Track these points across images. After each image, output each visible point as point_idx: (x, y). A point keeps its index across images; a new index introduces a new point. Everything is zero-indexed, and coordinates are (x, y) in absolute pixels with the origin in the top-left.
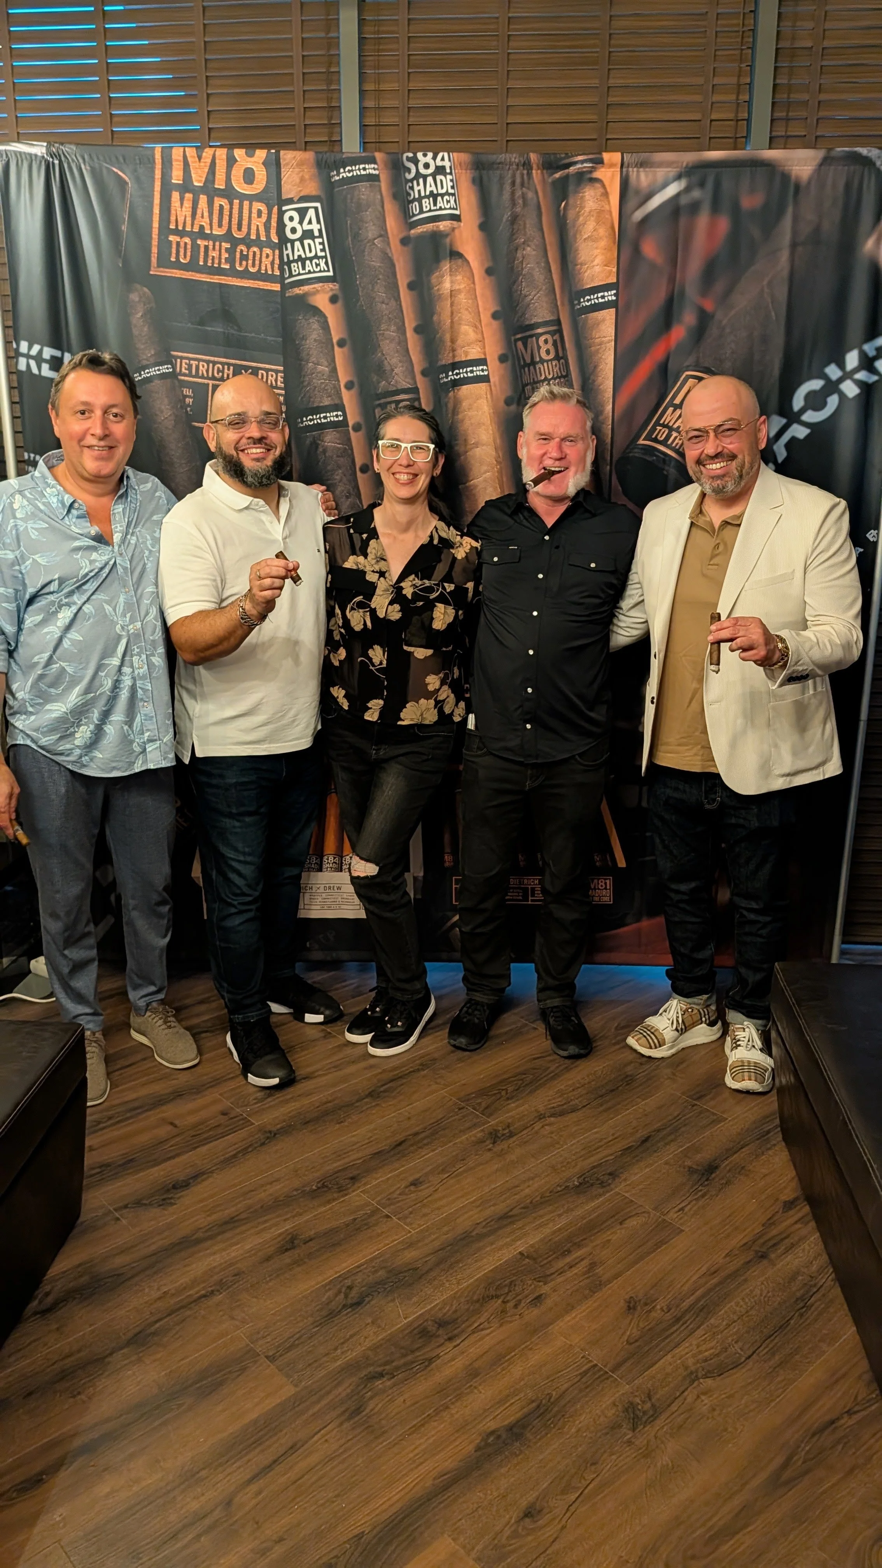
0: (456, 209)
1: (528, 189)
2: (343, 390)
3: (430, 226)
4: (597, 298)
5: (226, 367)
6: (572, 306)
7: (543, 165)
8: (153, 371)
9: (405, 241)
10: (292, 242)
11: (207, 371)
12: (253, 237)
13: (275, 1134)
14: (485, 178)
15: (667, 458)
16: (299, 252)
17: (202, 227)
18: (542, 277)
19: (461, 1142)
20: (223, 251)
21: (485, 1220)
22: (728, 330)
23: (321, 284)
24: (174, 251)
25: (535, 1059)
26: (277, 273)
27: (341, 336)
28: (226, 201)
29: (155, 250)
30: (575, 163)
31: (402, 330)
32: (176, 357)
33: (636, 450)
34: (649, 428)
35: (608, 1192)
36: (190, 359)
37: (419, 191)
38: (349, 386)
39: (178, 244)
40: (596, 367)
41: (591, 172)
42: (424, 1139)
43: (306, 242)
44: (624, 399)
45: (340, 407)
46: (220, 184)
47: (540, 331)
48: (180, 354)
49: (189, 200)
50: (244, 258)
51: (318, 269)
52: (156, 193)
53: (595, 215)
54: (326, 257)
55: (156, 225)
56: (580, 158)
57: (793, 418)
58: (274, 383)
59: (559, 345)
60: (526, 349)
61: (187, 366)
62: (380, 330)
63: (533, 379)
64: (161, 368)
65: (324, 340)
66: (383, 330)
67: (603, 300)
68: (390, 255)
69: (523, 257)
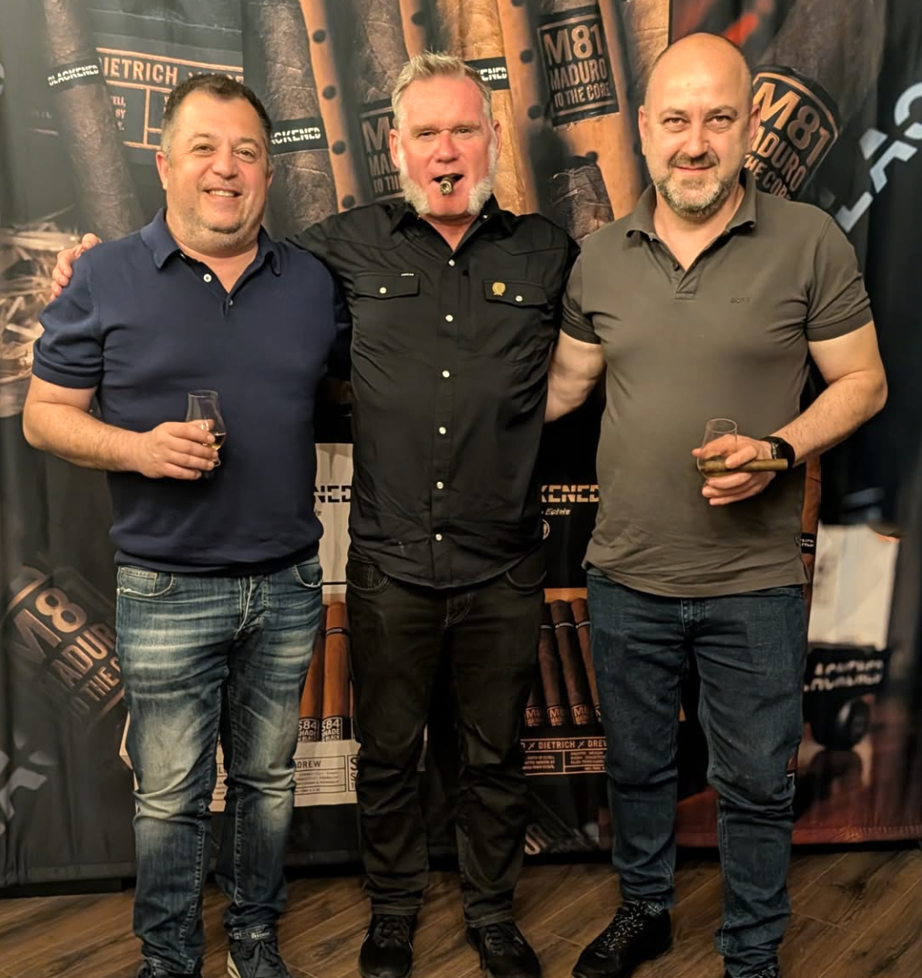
2: (321, 98)
5: (168, 68)
8: (74, 74)
22: (812, 19)
27: (319, 28)
31: (396, 19)
32: (105, 55)
36: (121, 57)
38: (329, 93)
45: (316, 121)
48: (108, 51)
57: (895, 133)
59: (598, 41)
60: (555, 45)
61: (117, 67)
62: (368, 20)
63: (565, 84)
64: (83, 69)
65: (296, 34)
66: (372, 20)
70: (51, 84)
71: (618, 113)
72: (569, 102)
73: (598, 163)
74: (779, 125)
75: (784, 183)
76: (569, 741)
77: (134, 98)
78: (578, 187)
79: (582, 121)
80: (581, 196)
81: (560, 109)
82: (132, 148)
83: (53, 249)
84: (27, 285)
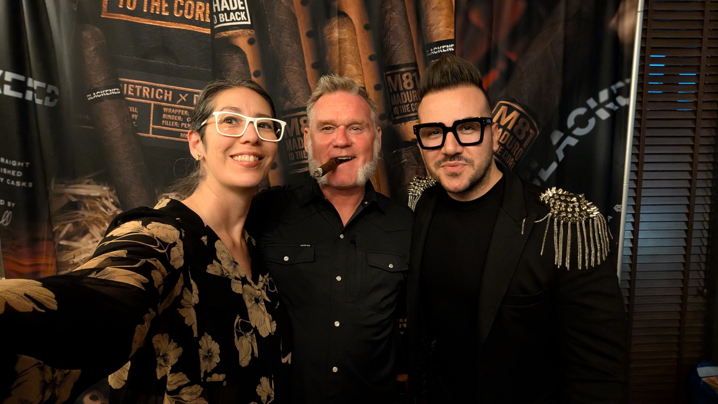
4: (442, 49)
5: (166, 91)
6: (425, 54)
8: (104, 93)
9: (304, 3)
16: (225, 5)
18: (403, 33)
20: (164, 2)
22: (525, 74)
23: (241, 30)
24: (122, 1)
26: (208, 20)
27: (257, 68)
32: (124, 82)
36: (135, 84)
48: (126, 80)
50: (181, 8)
51: (240, 19)
54: (245, 10)
57: (568, 132)
59: (416, 80)
60: (394, 82)
61: (132, 90)
62: (285, 65)
63: (399, 103)
64: (110, 90)
65: (244, 72)
66: (288, 65)
67: (446, 51)
68: (293, 12)
69: (391, 19)
70: (89, 99)
72: (401, 112)
74: (509, 127)
75: (512, 157)
77: (144, 108)
78: (407, 157)
79: (409, 122)
80: (409, 162)
81: (397, 115)
82: (142, 136)
83: (92, 194)
84: (75, 216)
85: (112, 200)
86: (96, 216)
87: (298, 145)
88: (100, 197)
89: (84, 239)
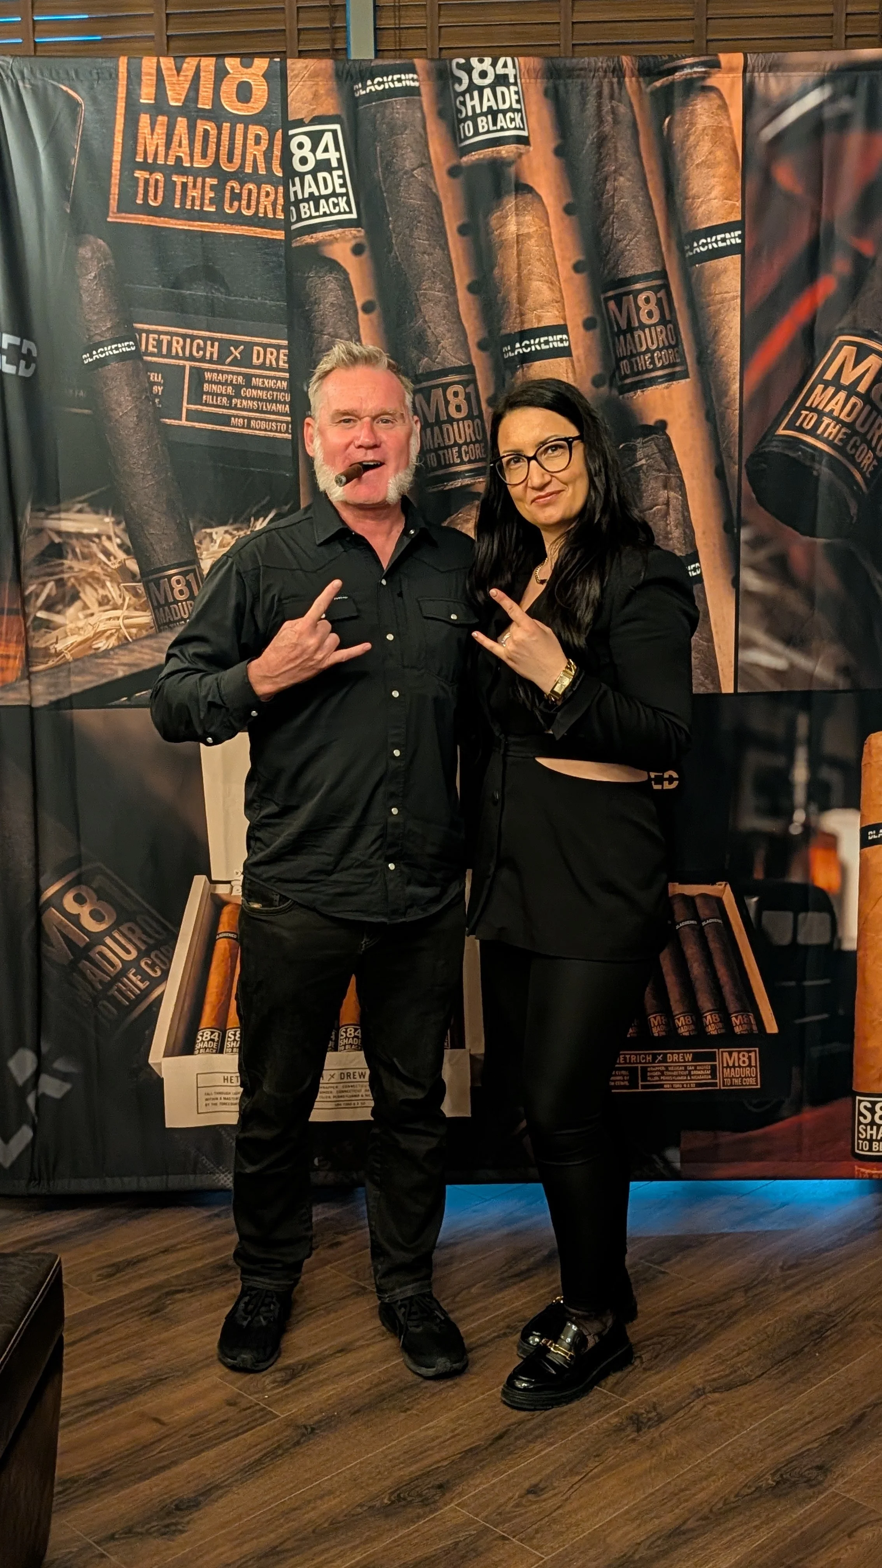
0: (523, 129)
1: (620, 101)
3: (488, 152)
4: (716, 241)
5: (209, 343)
6: (682, 252)
7: (639, 70)
8: (110, 350)
9: (454, 172)
10: (302, 176)
11: (183, 348)
12: (248, 170)
13: (313, 1429)
14: (562, 89)
15: (817, 454)
16: (310, 188)
17: (179, 159)
18: (640, 216)
19: (591, 1432)
20: (207, 189)
21: (648, 1538)
23: (340, 230)
24: (141, 191)
25: (674, 1314)
26: (281, 216)
27: (369, 297)
28: (213, 124)
29: (115, 190)
30: (683, 67)
31: (451, 288)
32: (141, 331)
33: (775, 443)
34: (791, 413)
35: (820, 1493)
36: (160, 333)
37: (473, 107)
39: (147, 181)
40: (716, 332)
41: (703, 78)
42: (533, 1429)
43: (320, 175)
44: (755, 375)
46: (205, 103)
47: (638, 286)
48: (146, 327)
49: (162, 124)
50: (236, 197)
51: (337, 210)
52: (118, 117)
53: (710, 132)
54: (347, 194)
55: (117, 157)
56: (689, 61)
58: (274, 363)
59: (666, 305)
60: (620, 311)
61: (155, 343)
62: (420, 289)
63: (631, 351)
64: (119, 345)
65: (344, 304)
66: (425, 290)
67: (724, 244)
68: (434, 190)
69: (615, 190)
70: (86, 362)
71: (688, 380)
72: (636, 370)
73: (668, 432)
74: (862, 388)
75: (869, 449)
76: (645, 1054)
77: (173, 375)
78: (647, 456)
79: (650, 388)
80: (650, 466)
81: (626, 376)
82: (170, 425)
83: (86, 531)
84: (58, 569)
85: (118, 541)
86: (91, 570)
87: (443, 439)
88: (98, 536)
89: (71, 611)
